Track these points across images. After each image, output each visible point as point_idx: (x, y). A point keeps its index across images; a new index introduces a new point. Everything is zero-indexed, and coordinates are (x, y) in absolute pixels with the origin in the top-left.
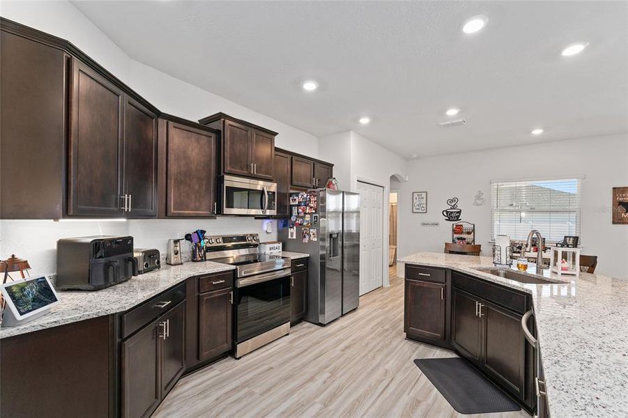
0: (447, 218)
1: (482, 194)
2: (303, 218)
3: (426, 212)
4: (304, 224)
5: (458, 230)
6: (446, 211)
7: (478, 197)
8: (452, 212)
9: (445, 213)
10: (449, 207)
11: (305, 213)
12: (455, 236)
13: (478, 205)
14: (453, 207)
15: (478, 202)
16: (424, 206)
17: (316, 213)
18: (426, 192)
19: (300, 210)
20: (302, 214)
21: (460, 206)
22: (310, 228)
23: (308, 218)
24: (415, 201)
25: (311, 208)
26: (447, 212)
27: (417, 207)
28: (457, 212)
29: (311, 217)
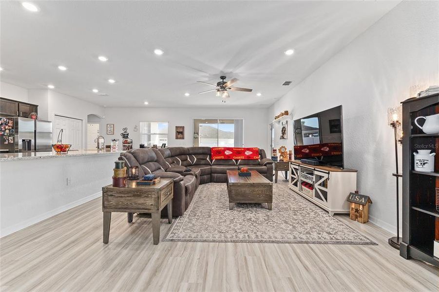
0: (123, 137)
1: (137, 127)
2: (4, 131)
3: (113, 134)
4: (5, 134)
5: (125, 142)
6: (122, 134)
7: (135, 128)
8: (125, 134)
10: (124, 132)
11: (6, 129)
13: (135, 131)
16: (113, 131)
17: (12, 129)
19: (2, 127)
20: (4, 129)
22: (9, 136)
23: (7, 131)
24: (108, 128)
25: (9, 126)
27: (109, 131)
29: (10, 131)
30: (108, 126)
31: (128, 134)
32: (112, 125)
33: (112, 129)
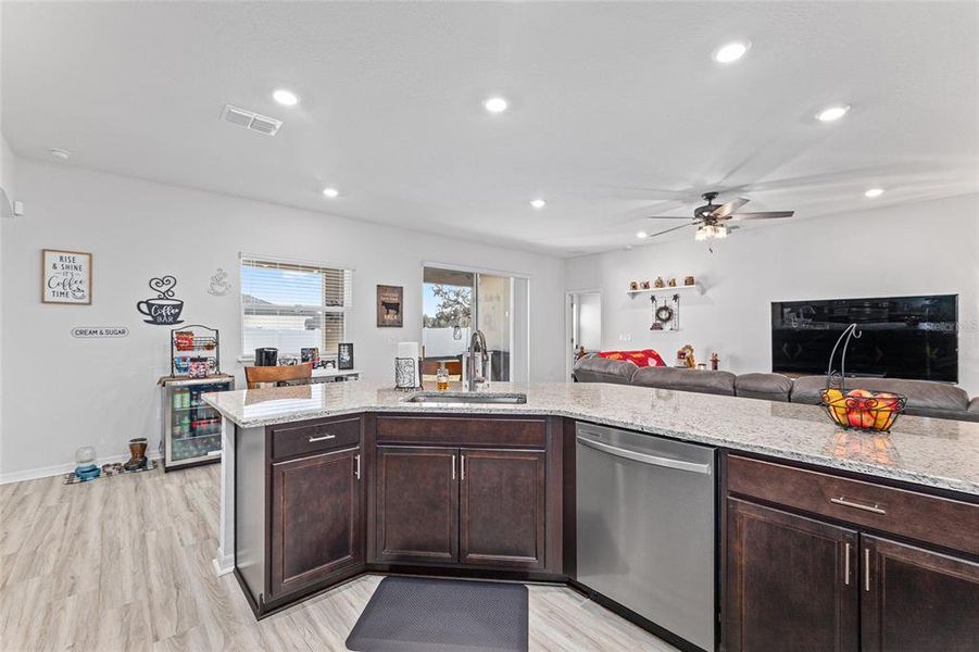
0: (150, 318)
1: (225, 275)
3: (90, 304)
5: (183, 342)
6: (147, 302)
7: (217, 280)
8: (161, 306)
9: (144, 307)
10: (155, 295)
12: (178, 354)
13: (218, 294)
14: (164, 296)
15: (218, 289)
16: (85, 287)
18: (90, 255)
21: (179, 294)
24: (49, 272)
26: (150, 306)
27: (60, 289)
28: (174, 307)
30: (51, 258)
31: (180, 307)
32: (82, 260)
33: (83, 275)
